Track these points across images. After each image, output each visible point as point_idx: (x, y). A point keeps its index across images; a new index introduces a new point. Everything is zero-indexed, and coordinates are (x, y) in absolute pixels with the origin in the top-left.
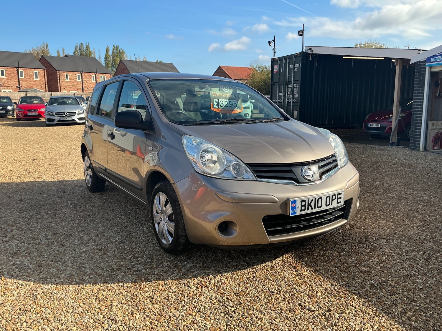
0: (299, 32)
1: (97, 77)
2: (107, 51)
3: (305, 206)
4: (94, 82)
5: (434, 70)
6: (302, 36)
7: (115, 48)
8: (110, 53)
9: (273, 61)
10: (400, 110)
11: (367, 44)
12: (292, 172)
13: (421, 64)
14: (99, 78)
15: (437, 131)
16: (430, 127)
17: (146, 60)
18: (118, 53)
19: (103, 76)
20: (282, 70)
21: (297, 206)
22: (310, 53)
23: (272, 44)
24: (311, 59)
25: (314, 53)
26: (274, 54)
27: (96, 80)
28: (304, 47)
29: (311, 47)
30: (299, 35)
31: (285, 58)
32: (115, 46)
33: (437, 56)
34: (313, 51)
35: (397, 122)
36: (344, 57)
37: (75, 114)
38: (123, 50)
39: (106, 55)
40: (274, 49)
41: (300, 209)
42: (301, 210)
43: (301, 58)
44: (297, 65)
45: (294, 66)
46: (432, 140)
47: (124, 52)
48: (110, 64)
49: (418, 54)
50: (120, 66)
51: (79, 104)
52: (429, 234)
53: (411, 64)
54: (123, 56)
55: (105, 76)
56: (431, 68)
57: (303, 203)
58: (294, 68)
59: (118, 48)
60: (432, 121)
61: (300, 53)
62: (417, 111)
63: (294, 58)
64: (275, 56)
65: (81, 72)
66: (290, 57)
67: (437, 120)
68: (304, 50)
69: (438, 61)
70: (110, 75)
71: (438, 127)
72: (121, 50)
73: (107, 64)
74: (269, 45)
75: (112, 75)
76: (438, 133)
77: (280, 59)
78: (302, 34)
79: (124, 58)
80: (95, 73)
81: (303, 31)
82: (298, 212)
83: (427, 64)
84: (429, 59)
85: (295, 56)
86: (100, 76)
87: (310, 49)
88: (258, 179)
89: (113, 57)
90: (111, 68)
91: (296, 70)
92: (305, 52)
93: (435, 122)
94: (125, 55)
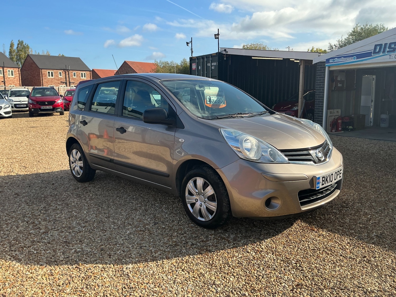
0: (215, 35)
1: (4, 71)
2: (12, 46)
3: (324, 181)
4: (1, 76)
5: (331, 69)
6: (218, 39)
7: (20, 42)
8: (15, 47)
9: (191, 59)
10: (304, 101)
11: (252, 45)
12: (309, 155)
13: (322, 65)
14: (6, 72)
15: (333, 118)
16: (329, 114)
17: (49, 54)
18: (22, 47)
19: (11, 70)
20: (200, 68)
21: (320, 182)
22: (225, 53)
23: (190, 45)
24: (225, 59)
25: (228, 53)
26: (192, 54)
27: (4, 74)
28: (220, 48)
29: (225, 49)
30: (216, 38)
31: (203, 57)
32: (20, 40)
33: (334, 58)
34: (227, 52)
35: (302, 111)
36: (253, 58)
37: (2, 108)
38: (27, 45)
39: (10, 50)
40: (192, 49)
41: (321, 184)
42: (323, 185)
43: (217, 58)
44: (214, 64)
45: (211, 64)
46: (330, 124)
47: (29, 47)
48: (15, 59)
49: (319, 56)
50: (27, 60)
51: (3, 99)
52: (386, 197)
53: (313, 64)
54: (28, 51)
55: (13, 70)
56: (329, 67)
57: (324, 179)
58: (211, 66)
59: (23, 43)
60: (329, 109)
61: (217, 53)
62: (319, 102)
63: (211, 57)
64: (193, 55)
65: (2, 67)
66: (207, 56)
67: (333, 109)
68: (219, 51)
69: (335, 62)
70: (18, 69)
71: (334, 114)
72: (25, 44)
73: (12, 59)
74: (187, 45)
75: (20, 69)
76: (334, 119)
77: (198, 58)
78: (218, 37)
79: (29, 53)
80: (3, 68)
81: (218, 34)
82: (321, 186)
83: (326, 64)
84: (328, 60)
85: (211, 56)
86: (8, 70)
87: (225, 50)
88: (290, 162)
89: (18, 51)
90: (16, 62)
91: (213, 68)
92: (220, 53)
93: (332, 110)
94: (30, 50)
